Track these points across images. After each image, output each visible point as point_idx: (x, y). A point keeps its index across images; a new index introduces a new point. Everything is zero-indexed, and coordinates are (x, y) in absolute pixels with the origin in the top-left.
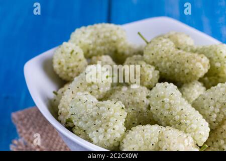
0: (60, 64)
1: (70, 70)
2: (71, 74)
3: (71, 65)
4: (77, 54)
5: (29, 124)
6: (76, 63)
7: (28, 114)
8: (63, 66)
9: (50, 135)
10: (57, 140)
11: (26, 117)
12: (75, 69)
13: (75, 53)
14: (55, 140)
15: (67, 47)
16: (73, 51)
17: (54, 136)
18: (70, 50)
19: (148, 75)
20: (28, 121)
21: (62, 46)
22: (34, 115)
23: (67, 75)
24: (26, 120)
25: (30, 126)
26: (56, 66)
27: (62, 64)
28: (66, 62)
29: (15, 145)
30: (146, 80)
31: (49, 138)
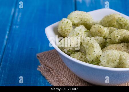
0: (61, 28)
1: (66, 31)
2: (66, 33)
3: (67, 29)
4: (69, 23)
5: (45, 59)
6: (69, 28)
7: (44, 54)
8: (63, 29)
9: (55, 63)
10: (59, 66)
11: (43, 55)
12: (68, 31)
13: (68, 23)
14: (58, 66)
15: (65, 20)
16: (68, 22)
17: (57, 64)
18: (66, 22)
19: (104, 31)
20: (45, 57)
21: (62, 20)
22: (47, 55)
23: (65, 33)
24: (44, 56)
25: (46, 59)
26: (59, 30)
27: (63, 28)
28: (64, 27)
29: (39, 68)
30: (103, 33)
31: (55, 65)
